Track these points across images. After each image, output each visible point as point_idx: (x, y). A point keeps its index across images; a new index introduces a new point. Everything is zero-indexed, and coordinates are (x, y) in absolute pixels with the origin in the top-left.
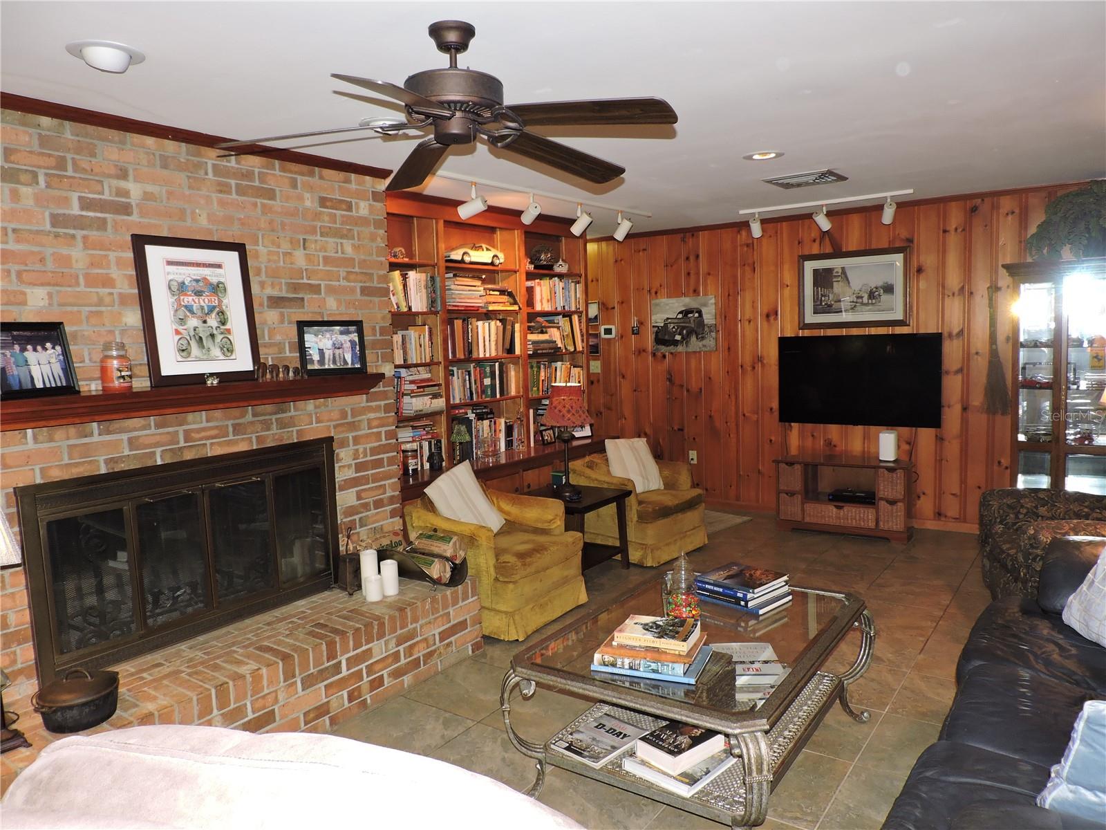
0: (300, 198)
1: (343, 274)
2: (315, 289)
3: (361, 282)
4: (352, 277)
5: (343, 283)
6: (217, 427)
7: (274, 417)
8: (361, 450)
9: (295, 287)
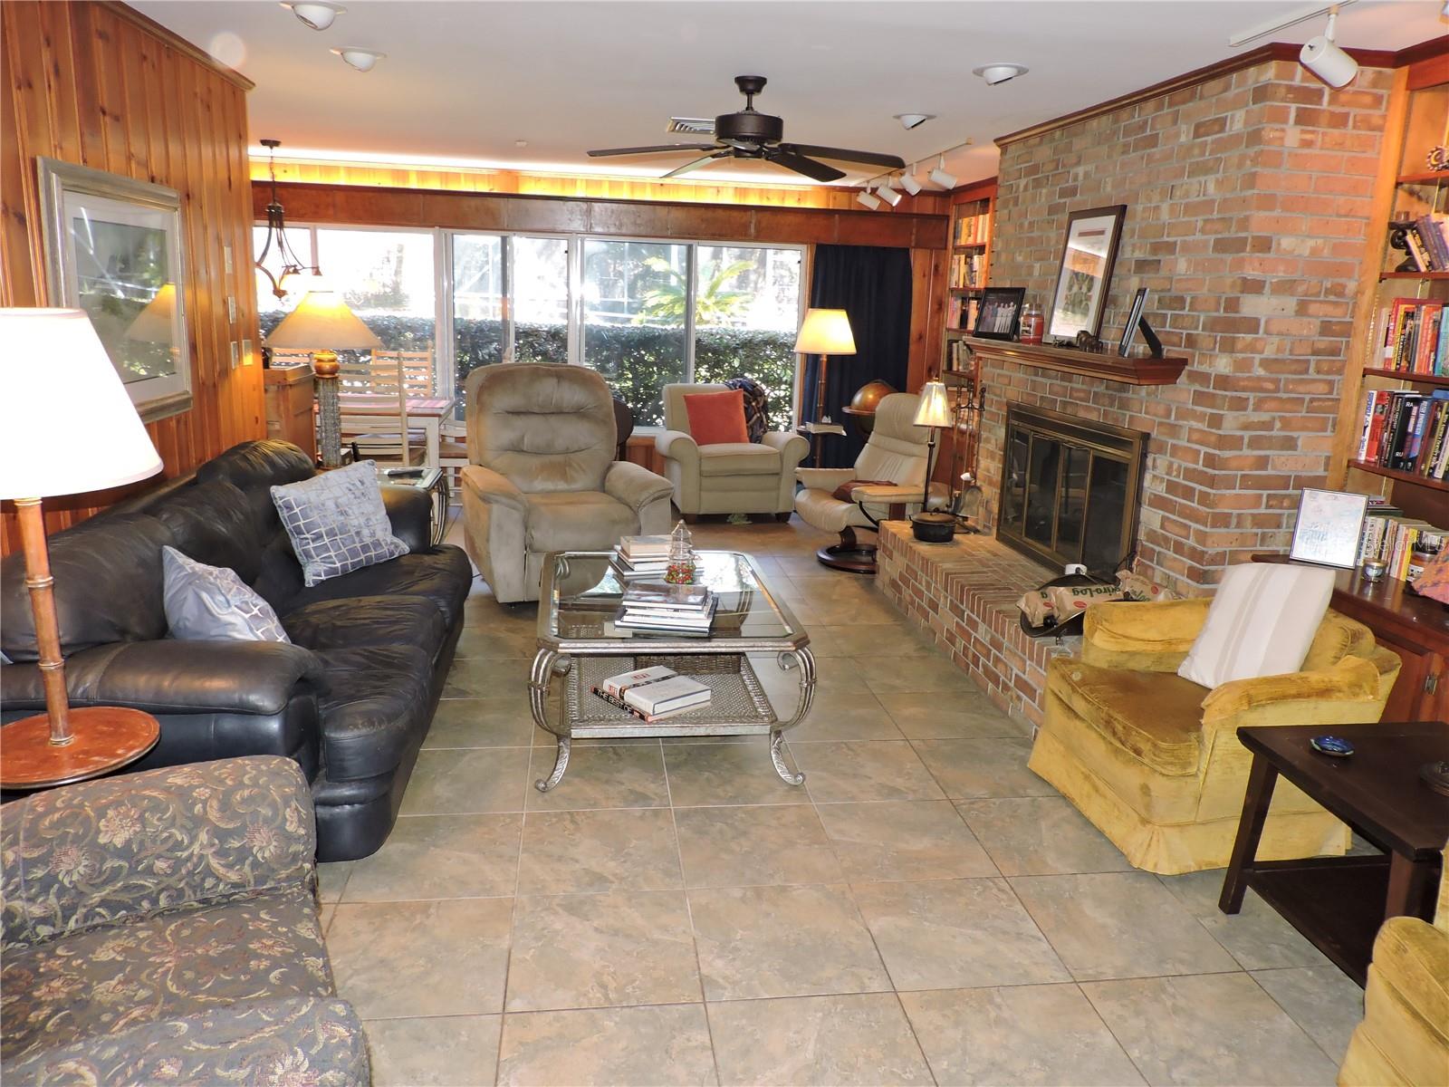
0: (1178, 135)
1: (1200, 224)
2: (1170, 248)
3: (1216, 232)
4: (1209, 226)
5: (1199, 236)
6: (1084, 391)
7: (1118, 394)
8: (1175, 466)
9: (1156, 248)
